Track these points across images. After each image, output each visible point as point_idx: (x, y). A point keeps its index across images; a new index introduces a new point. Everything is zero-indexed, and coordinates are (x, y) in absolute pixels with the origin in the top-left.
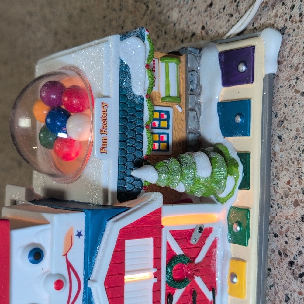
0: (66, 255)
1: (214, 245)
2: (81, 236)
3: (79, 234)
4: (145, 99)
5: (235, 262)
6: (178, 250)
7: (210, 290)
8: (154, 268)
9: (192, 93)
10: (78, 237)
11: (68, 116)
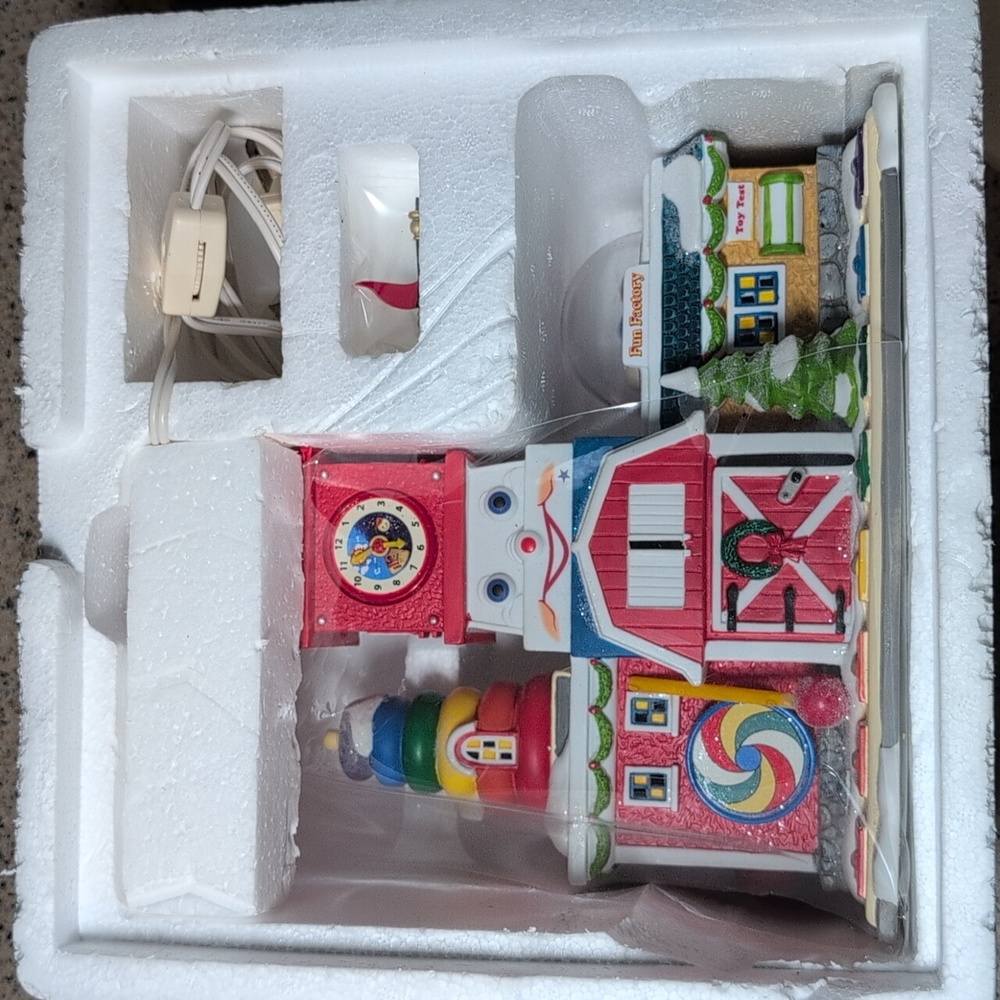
0: (543, 504)
1: (842, 510)
2: (566, 479)
3: (564, 475)
4: (703, 257)
6: (751, 512)
7: (833, 592)
8: (686, 532)
9: (824, 230)
10: (561, 479)
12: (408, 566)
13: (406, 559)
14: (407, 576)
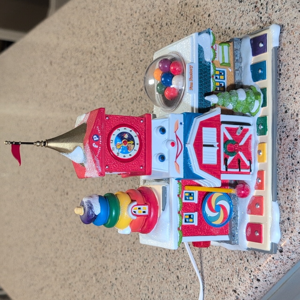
0: (175, 132)
1: (250, 138)
2: (182, 125)
3: (181, 124)
4: (211, 63)
5: (260, 144)
6: (230, 137)
7: (248, 160)
8: (217, 142)
9: (237, 61)
10: (180, 125)
11: (173, 76)
12: (134, 150)
13: (133, 148)
14: (133, 153)
